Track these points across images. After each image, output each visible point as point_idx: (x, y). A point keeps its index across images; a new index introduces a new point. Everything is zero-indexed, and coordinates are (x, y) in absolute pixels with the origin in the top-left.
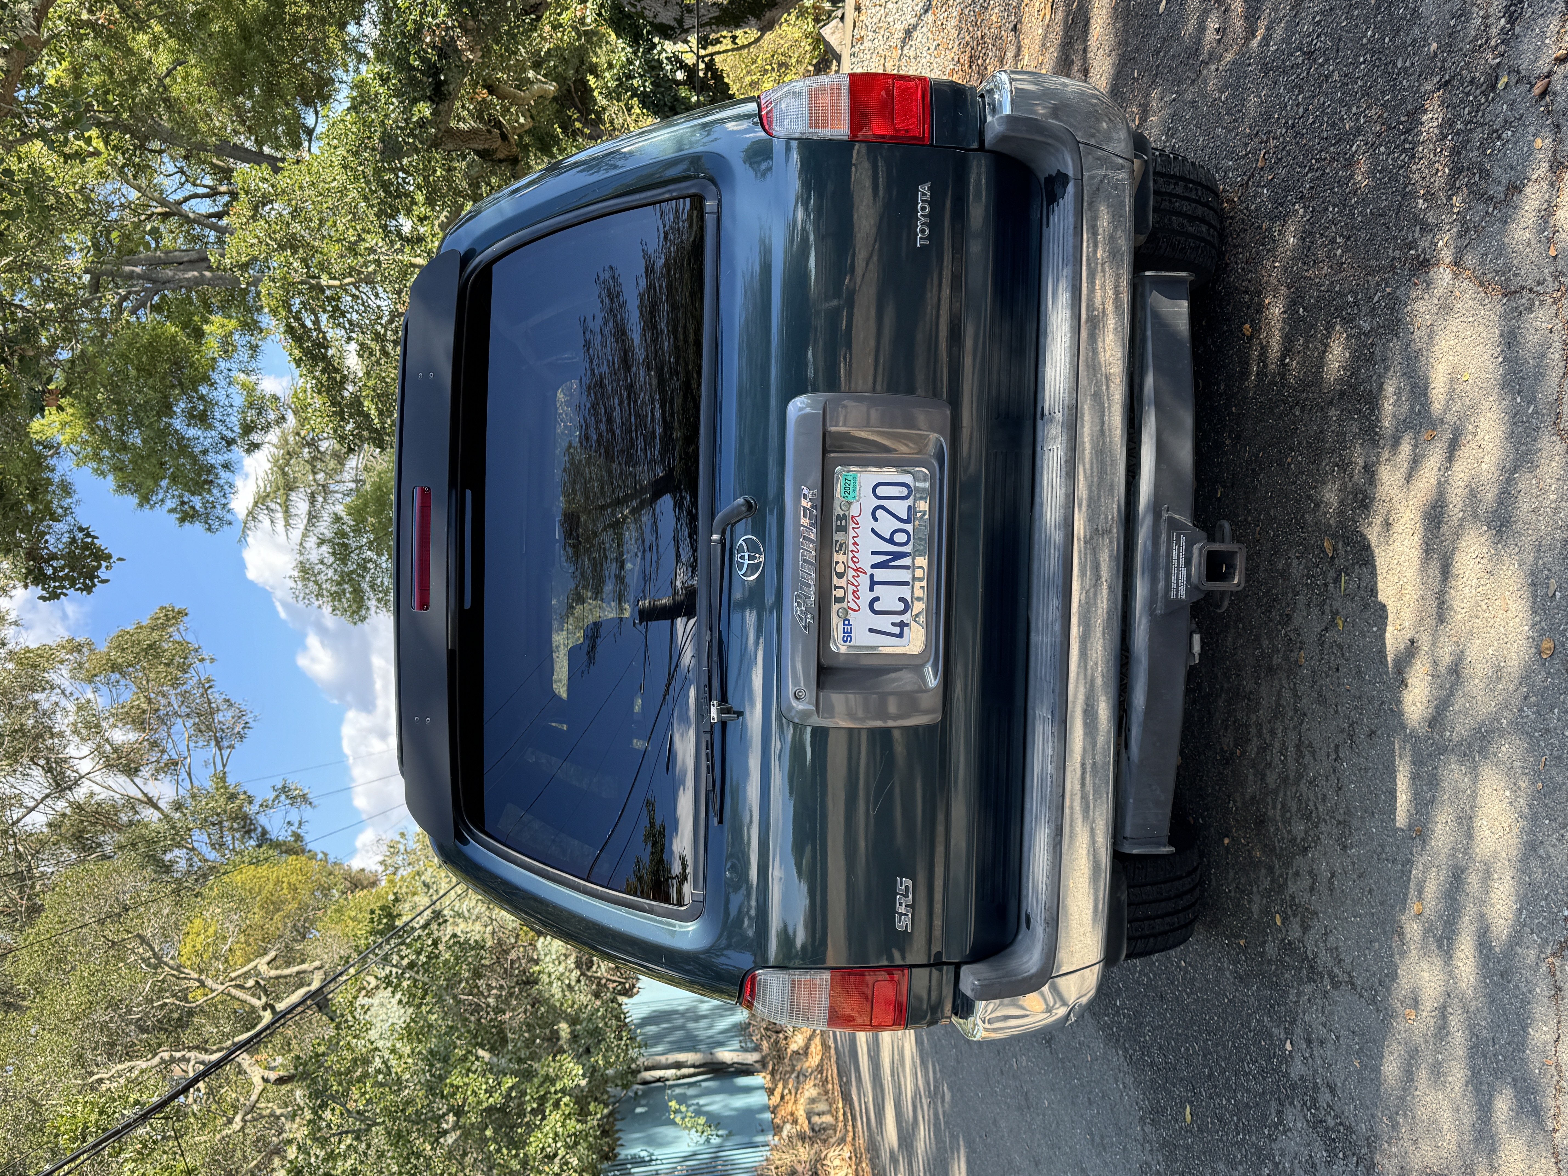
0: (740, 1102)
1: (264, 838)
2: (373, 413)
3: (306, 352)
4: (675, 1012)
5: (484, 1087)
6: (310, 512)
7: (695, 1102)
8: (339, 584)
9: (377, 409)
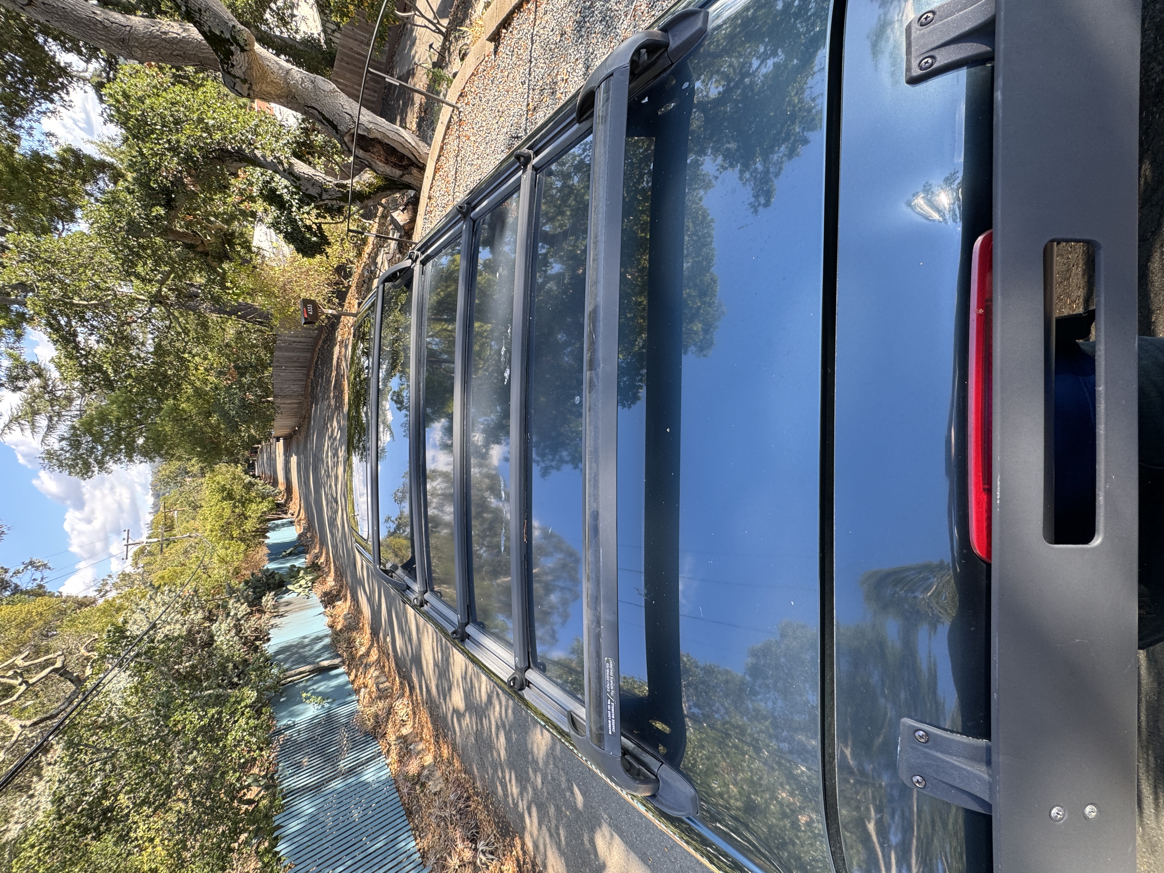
0: (334, 683)
1: (16, 590)
2: (110, 371)
3: (62, 337)
4: (291, 646)
5: (197, 717)
6: (48, 425)
7: (311, 688)
8: (73, 460)
9: (113, 369)
